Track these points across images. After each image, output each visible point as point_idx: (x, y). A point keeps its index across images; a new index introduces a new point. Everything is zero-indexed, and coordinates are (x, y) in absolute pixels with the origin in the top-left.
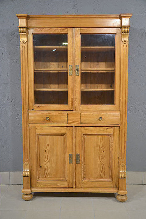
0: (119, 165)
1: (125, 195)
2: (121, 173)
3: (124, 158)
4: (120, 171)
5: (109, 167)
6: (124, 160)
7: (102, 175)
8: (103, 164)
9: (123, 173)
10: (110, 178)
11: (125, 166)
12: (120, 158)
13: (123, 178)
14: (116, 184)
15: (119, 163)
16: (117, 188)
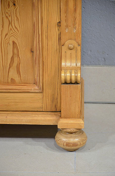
0: (61, 44)
1: (79, 131)
2: (66, 69)
3: (74, 24)
4: (63, 64)
5: (32, 52)
6: (75, 31)
7: (13, 74)
8: (14, 43)
9: (71, 69)
10: (35, 83)
11: (79, 48)
12: (63, 23)
13: (71, 83)
14: (54, 99)
15: (60, 39)
16: (57, 111)
